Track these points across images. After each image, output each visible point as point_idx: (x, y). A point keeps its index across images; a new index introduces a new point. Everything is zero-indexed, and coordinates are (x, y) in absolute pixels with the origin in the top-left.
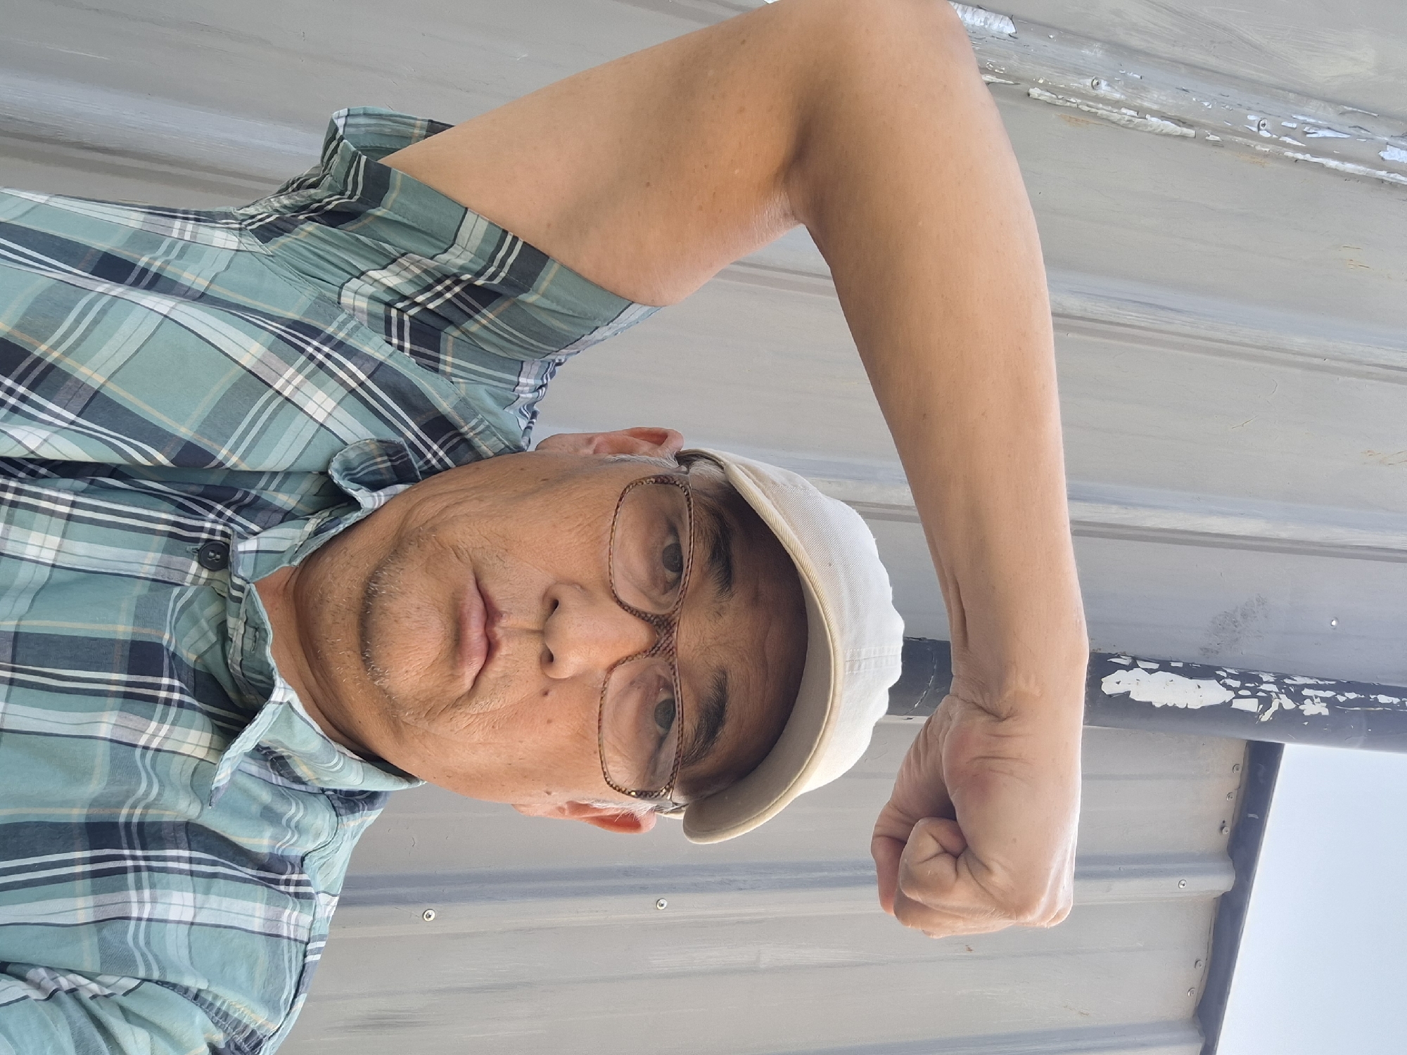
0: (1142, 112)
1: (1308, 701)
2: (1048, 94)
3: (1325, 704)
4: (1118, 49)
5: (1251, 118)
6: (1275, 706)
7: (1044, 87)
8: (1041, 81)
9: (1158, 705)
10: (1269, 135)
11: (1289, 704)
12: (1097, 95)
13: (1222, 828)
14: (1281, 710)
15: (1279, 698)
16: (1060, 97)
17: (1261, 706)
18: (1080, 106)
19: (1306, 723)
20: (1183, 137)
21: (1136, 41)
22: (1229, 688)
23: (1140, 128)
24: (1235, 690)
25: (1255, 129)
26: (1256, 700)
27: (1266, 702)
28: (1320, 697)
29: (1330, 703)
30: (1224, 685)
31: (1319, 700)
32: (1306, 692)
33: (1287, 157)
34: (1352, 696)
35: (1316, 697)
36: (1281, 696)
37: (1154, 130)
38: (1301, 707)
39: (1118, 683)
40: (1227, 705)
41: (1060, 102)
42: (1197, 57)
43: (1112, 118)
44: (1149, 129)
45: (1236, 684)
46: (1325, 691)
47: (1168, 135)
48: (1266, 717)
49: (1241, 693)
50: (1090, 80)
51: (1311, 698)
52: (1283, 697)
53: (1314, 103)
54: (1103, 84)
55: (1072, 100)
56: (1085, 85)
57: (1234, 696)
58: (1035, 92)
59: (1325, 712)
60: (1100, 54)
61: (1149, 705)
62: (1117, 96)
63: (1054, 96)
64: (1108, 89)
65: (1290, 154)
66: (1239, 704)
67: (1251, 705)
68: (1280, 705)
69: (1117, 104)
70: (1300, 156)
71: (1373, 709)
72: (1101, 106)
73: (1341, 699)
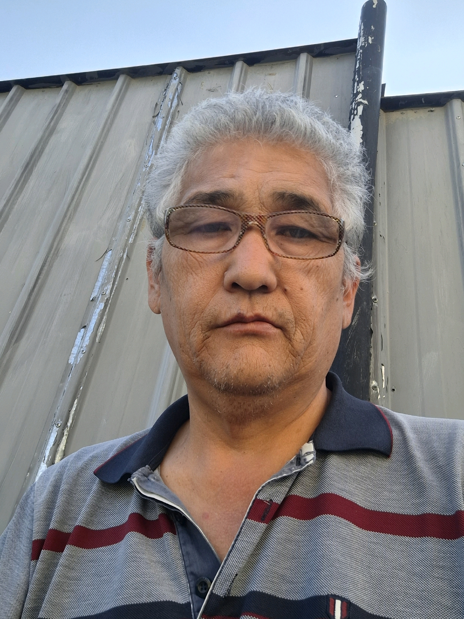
2: (132, 236)
3: (360, 84)
4: (120, 218)
5: (144, 170)
6: (361, 100)
7: (129, 236)
8: (126, 238)
9: (361, 141)
11: (360, 96)
12: (133, 220)
13: (432, 111)
14: (363, 98)
16: (133, 232)
17: (360, 105)
18: (137, 225)
19: (368, 88)
21: (118, 212)
22: (354, 118)
24: (355, 115)
25: (148, 168)
26: (358, 107)
29: (359, 82)
30: (353, 120)
31: (358, 87)
32: (355, 92)
34: (356, 76)
38: (361, 91)
40: (361, 117)
41: (135, 232)
42: (125, 192)
43: (142, 214)
45: (352, 116)
46: (355, 86)
48: (366, 102)
49: (355, 113)
50: (127, 222)
51: (357, 90)
52: (356, 100)
55: (134, 228)
56: (129, 224)
57: (357, 115)
58: (131, 241)
59: (363, 83)
60: (121, 222)
62: (133, 213)
63: (133, 234)
64: (130, 217)
66: (360, 113)
67: (360, 109)
69: (137, 213)
71: (361, 68)
72: (137, 218)
73: (357, 79)
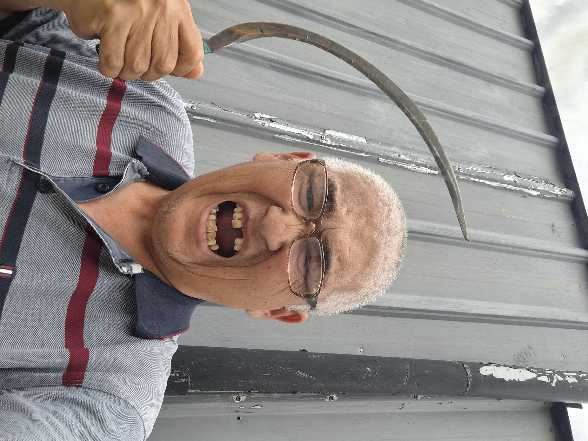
0: (418, 165)
1: (567, 377)
2: (384, 159)
3: (575, 378)
4: (402, 148)
6: (555, 380)
7: (382, 157)
8: (381, 155)
9: (507, 380)
10: (463, 172)
11: (561, 379)
12: (401, 159)
14: (558, 381)
15: (556, 376)
16: (389, 160)
17: (550, 379)
18: (396, 164)
19: (571, 387)
20: (434, 174)
22: (532, 372)
23: (419, 172)
25: (458, 170)
26: (547, 377)
27: (550, 377)
28: (572, 375)
29: (577, 378)
32: (565, 374)
33: (472, 180)
35: (570, 375)
36: (555, 375)
37: (424, 172)
38: (566, 379)
39: (486, 371)
40: (535, 380)
41: (389, 163)
43: (409, 168)
44: (422, 172)
45: (536, 371)
46: (572, 373)
47: (429, 174)
48: (554, 384)
49: (539, 374)
51: (568, 375)
52: (556, 375)
53: (474, 164)
54: (402, 155)
55: (393, 161)
56: (396, 156)
57: (536, 375)
58: (380, 159)
59: (577, 381)
60: (398, 149)
61: (503, 380)
62: (408, 159)
63: (387, 160)
64: (404, 157)
65: (472, 179)
66: (540, 379)
67: (545, 379)
68: (557, 379)
69: (408, 162)
70: (476, 180)
72: (403, 163)
73: (580, 376)
